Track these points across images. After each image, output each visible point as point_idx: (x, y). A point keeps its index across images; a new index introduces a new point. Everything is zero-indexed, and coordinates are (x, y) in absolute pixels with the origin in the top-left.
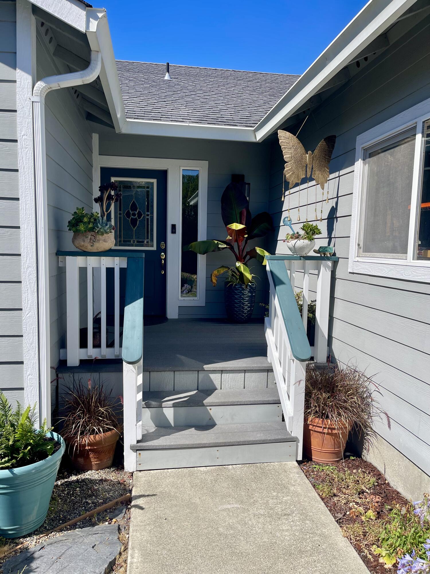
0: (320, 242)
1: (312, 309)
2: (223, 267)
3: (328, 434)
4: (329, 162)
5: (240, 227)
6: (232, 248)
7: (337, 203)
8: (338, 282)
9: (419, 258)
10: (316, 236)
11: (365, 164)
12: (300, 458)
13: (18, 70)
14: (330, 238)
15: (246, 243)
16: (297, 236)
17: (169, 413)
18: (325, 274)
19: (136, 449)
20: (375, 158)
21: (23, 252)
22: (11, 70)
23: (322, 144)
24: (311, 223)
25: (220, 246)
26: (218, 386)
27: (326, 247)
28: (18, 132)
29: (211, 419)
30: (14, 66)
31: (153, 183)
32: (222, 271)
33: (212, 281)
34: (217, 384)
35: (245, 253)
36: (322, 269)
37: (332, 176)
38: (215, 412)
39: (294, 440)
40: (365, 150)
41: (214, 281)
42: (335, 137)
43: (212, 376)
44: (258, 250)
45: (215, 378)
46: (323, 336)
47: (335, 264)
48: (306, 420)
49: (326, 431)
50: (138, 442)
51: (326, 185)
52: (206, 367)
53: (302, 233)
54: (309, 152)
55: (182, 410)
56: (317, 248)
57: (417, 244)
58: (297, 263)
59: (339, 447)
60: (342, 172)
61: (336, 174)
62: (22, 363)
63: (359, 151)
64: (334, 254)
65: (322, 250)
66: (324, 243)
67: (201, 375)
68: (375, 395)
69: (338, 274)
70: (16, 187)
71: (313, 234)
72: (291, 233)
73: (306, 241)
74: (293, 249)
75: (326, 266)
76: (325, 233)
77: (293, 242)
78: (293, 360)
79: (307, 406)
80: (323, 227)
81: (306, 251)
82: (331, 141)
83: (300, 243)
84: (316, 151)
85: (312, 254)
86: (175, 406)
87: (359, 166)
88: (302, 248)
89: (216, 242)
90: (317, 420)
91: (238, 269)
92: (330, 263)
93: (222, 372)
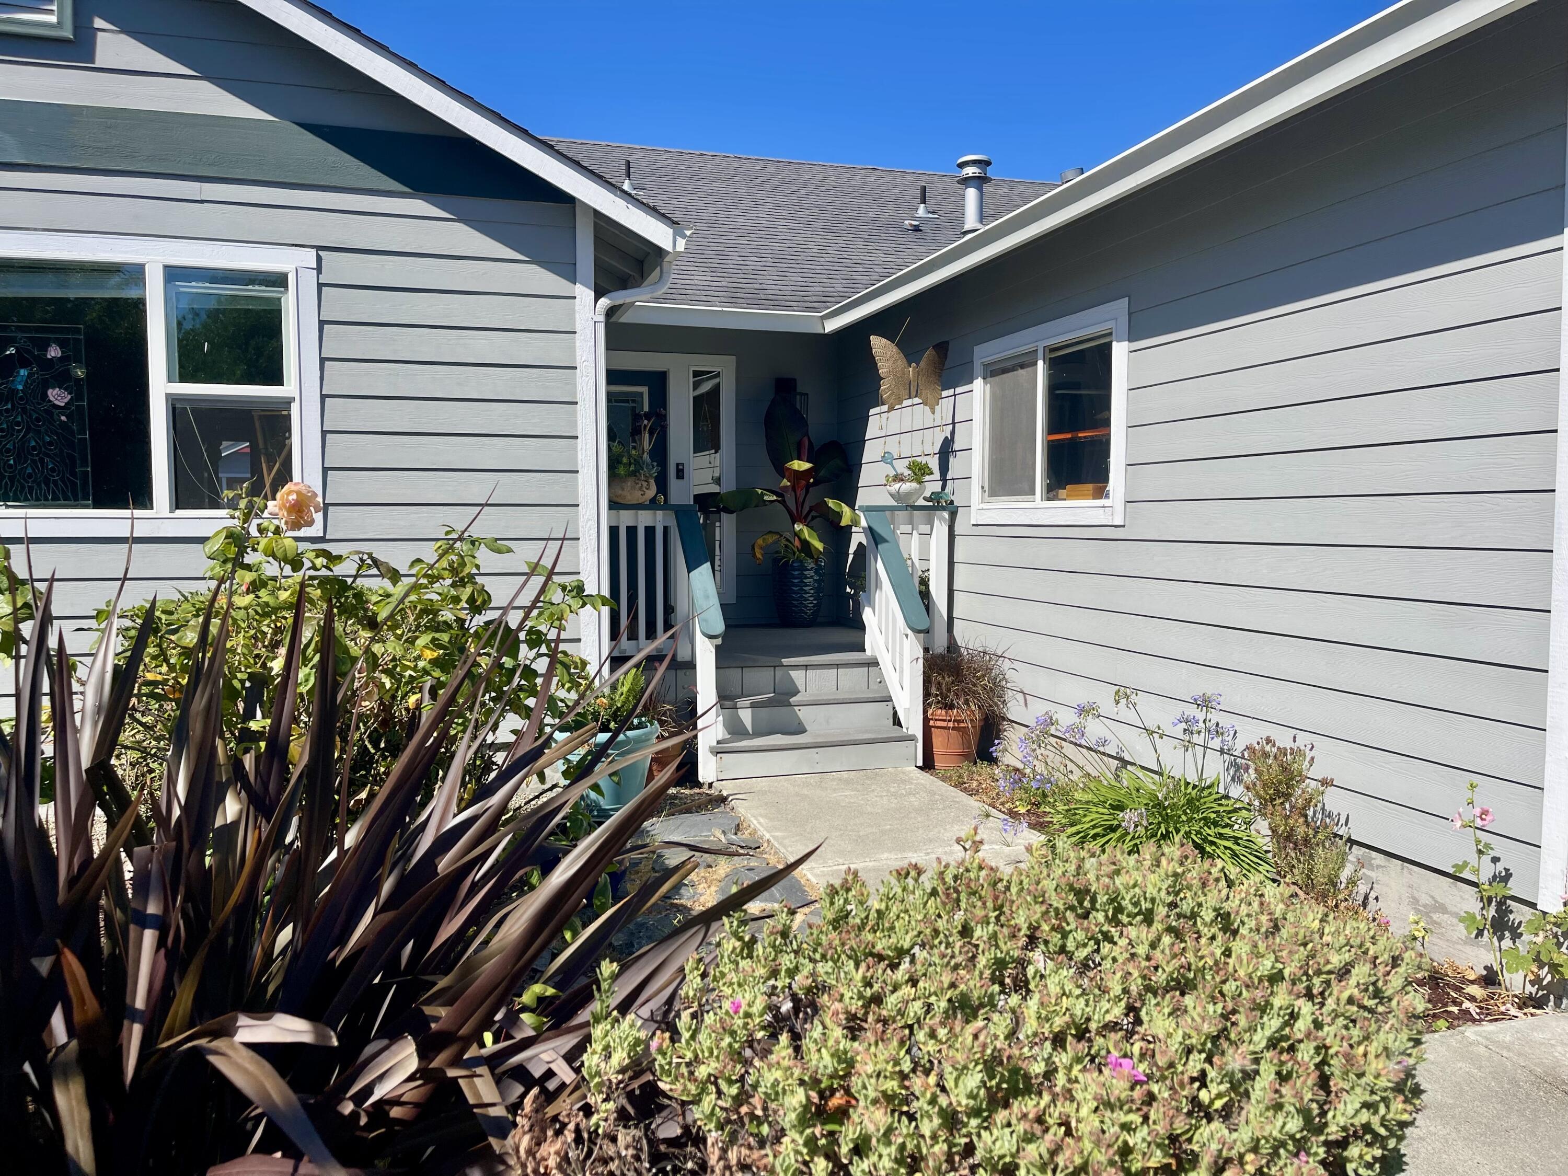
0: (932, 486)
1: (924, 582)
2: (770, 532)
3: (954, 728)
4: (940, 376)
5: (805, 466)
6: (783, 502)
7: (953, 433)
8: (958, 540)
9: (1048, 499)
10: (927, 478)
11: (986, 383)
12: (920, 763)
13: (578, 285)
14: (944, 480)
15: (807, 492)
16: (898, 478)
17: (746, 716)
18: (940, 530)
19: (718, 751)
20: (997, 379)
21: (581, 501)
22: (571, 285)
23: (929, 353)
24: (918, 459)
25: (766, 498)
26: (801, 688)
27: (939, 493)
28: (578, 358)
29: (800, 723)
30: (574, 280)
31: (641, 394)
32: (771, 539)
33: (754, 555)
34: (800, 684)
35: (806, 509)
36: (936, 522)
37: (945, 394)
38: (804, 714)
39: (912, 738)
40: (986, 366)
41: (759, 555)
42: (947, 343)
43: (794, 674)
44: (831, 503)
45: (797, 676)
46: (941, 616)
47: (953, 515)
48: (925, 712)
49: (951, 724)
50: (718, 742)
51: (937, 408)
52: (785, 661)
53: (907, 472)
54: (914, 365)
55: (764, 712)
56: (927, 494)
57: (1045, 484)
58: (901, 515)
59: (970, 747)
60: (958, 390)
61: (951, 392)
62: (579, 640)
63: (978, 367)
64: (952, 502)
65: (935, 498)
66: (937, 487)
67: (779, 672)
68: (1009, 675)
69: (958, 530)
70: (574, 424)
71: (923, 475)
72: (892, 473)
73: (914, 485)
74: (896, 496)
75: (941, 519)
76: (937, 475)
77: (897, 486)
78: (907, 636)
79: (927, 694)
80: (934, 463)
81: (914, 498)
82: (942, 349)
83: (907, 487)
84: (922, 364)
85: (921, 502)
86: (753, 706)
87: (978, 383)
88: (908, 494)
89: (760, 491)
90: (939, 711)
91: (797, 534)
92: (946, 515)
93: (806, 667)
